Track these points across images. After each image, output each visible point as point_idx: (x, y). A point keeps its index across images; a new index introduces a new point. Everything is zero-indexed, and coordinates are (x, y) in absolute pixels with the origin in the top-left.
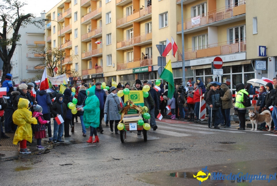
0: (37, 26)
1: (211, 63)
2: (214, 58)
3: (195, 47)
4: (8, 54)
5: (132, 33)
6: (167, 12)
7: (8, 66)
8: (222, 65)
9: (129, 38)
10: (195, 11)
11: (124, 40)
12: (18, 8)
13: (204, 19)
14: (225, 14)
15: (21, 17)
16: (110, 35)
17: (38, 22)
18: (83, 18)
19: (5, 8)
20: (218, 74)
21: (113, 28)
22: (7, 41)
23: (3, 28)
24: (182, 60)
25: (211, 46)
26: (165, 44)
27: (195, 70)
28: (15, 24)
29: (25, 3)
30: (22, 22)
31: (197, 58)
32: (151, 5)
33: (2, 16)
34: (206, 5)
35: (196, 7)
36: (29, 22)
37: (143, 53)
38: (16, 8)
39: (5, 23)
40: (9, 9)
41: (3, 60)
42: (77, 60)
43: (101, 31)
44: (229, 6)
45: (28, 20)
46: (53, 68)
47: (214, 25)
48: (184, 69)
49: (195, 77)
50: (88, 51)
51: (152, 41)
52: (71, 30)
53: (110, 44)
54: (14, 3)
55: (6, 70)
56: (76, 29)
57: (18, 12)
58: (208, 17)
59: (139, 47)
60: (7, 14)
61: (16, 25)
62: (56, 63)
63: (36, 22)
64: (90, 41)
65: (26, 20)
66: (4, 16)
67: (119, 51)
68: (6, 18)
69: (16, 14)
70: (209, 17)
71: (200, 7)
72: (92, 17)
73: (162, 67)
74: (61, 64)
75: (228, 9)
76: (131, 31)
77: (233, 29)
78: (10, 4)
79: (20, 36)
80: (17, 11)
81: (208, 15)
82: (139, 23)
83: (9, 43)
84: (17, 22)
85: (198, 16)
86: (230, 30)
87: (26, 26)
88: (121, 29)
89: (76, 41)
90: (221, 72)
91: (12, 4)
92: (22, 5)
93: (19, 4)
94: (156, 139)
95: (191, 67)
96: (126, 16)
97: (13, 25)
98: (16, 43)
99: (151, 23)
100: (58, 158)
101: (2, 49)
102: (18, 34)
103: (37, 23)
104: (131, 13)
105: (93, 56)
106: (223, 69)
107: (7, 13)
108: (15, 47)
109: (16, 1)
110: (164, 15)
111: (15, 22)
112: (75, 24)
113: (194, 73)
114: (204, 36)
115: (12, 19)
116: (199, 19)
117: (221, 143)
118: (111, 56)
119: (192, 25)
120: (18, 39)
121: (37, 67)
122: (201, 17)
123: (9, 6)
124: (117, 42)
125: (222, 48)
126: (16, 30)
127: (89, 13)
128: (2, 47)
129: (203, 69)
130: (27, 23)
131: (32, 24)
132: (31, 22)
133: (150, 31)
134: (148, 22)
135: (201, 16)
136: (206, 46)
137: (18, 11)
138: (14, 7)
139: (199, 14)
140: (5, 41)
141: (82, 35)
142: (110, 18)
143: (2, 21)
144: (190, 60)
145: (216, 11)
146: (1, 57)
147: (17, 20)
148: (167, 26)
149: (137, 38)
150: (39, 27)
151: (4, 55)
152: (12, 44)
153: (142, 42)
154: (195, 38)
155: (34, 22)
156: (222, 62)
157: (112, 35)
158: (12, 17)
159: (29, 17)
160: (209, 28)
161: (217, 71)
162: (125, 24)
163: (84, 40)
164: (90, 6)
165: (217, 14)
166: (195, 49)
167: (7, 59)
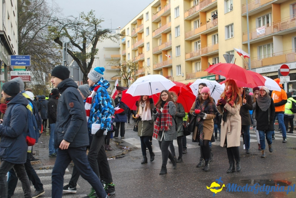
0: (113, 41)
1: (277, 70)
2: (281, 65)
3: (261, 55)
4: (87, 66)
5: (199, 45)
6: (233, 24)
8: (289, 72)
9: (197, 49)
10: (260, 21)
11: (192, 51)
12: (96, 25)
13: (269, 29)
14: (290, 24)
15: (99, 33)
16: (179, 47)
17: (114, 36)
18: (154, 33)
19: (84, 26)
20: (285, 81)
21: (182, 41)
22: (87, 55)
25: (276, 54)
26: (231, 54)
28: (93, 40)
29: (102, 20)
30: (99, 37)
31: (263, 66)
32: (217, 17)
33: (82, 33)
34: (271, 16)
35: (260, 18)
36: (106, 37)
38: (94, 24)
39: (85, 39)
40: (88, 26)
41: (83, 72)
43: (171, 44)
44: (294, 16)
45: (105, 35)
46: (128, 78)
47: (278, 35)
50: (159, 62)
51: (218, 52)
52: (144, 44)
53: (179, 55)
56: (148, 43)
57: (96, 29)
59: (206, 58)
60: (86, 31)
61: (94, 39)
62: (130, 74)
63: (112, 36)
64: (161, 53)
65: (103, 35)
67: (187, 62)
69: (94, 31)
70: (274, 27)
71: (265, 18)
72: (163, 32)
75: (293, 18)
76: (199, 42)
78: (89, 21)
79: (97, 50)
80: (94, 28)
81: (272, 25)
82: (206, 35)
83: (88, 57)
84: (95, 38)
85: (263, 26)
86: (295, 38)
87: (103, 40)
88: (189, 41)
89: (148, 53)
90: (288, 79)
91: (90, 22)
92: (99, 21)
93: (97, 21)
96: (193, 29)
97: (91, 40)
98: (94, 57)
99: (217, 35)
101: (82, 63)
102: (96, 48)
103: (112, 38)
104: (199, 26)
105: (163, 67)
106: (289, 76)
107: (86, 29)
108: (93, 60)
109: (94, 19)
110: (230, 26)
111: (93, 37)
112: (147, 38)
114: (269, 45)
115: (91, 35)
116: (264, 29)
117: (291, 148)
118: (180, 66)
119: (258, 35)
120: (96, 53)
123: (88, 24)
124: (186, 53)
125: (287, 56)
126: (95, 45)
127: (159, 28)
128: (82, 60)
131: (108, 39)
133: (216, 43)
134: (214, 34)
135: (266, 26)
136: (271, 55)
137: (96, 27)
138: (92, 24)
139: (264, 24)
140: (85, 55)
141: (153, 48)
142: (179, 32)
143: (82, 37)
144: (255, 68)
145: (280, 20)
146: (81, 69)
147: (95, 36)
148: (233, 36)
149: (204, 49)
150: (115, 41)
151: (84, 68)
152: (90, 57)
153: (209, 53)
154: (260, 47)
155: (110, 37)
156: (288, 69)
157: (180, 47)
158: (90, 34)
159: (105, 32)
160: (274, 38)
161: (283, 78)
162: (193, 36)
163: (156, 53)
164: (160, 21)
165: (282, 23)
166: (261, 58)
167: (86, 71)
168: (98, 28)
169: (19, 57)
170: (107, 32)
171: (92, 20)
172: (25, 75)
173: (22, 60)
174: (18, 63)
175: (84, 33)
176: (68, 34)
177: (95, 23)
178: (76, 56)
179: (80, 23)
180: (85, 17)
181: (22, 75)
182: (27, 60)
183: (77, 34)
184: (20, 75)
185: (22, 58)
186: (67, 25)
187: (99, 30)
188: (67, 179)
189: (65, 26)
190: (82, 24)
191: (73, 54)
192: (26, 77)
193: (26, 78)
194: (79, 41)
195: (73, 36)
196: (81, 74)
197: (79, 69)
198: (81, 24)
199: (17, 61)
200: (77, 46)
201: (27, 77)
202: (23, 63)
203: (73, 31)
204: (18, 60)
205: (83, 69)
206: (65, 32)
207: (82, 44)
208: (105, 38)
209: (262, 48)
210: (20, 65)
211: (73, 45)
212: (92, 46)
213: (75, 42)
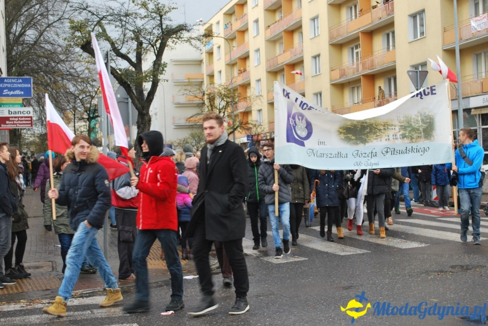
0: (195, 46)
3: (479, 71)
4: (145, 98)
5: (357, 53)
6: (423, 11)
7: (146, 118)
9: (353, 61)
10: (477, 5)
11: (344, 65)
12: (161, 16)
15: (167, 31)
16: (317, 58)
17: (195, 38)
18: (269, 30)
19: (139, 19)
21: (323, 46)
22: (144, 75)
23: (135, 52)
24: (457, 97)
26: (421, 70)
27: (479, 115)
28: (156, 45)
29: (172, 7)
30: (167, 40)
31: (484, 93)
33: (134, 32)
36: (180, 39)
37: (380, 87)
38: (158, 16)
39: (140, 44)
40: (147, 19)
41: (137, 109)
42: (260, 104)
43: (302, 51)
45: (178, 37)
48: (461, 113)
49: (480, 128)
51: (395, 65)
52: (248, 52)
53: (318, 73)
54: (155, 8)
55: (142, 126)
56: (258, 50)
57: (161, 24)
59: (372, 78)
60: (142, 28)
61: (158, 45)
62: (223, 111)
63: (192, 38)
64: (282, 70)
65: (175, 36)
67: (334, 85)
68: (140, 34)
69: (158, 27)
72: (285, 28)
74: (233, 112)
76: (357, 47)
78: (148, 10)
79: (165, 65)
80: (159, 22)
82: (370, 34)
83: (148, 78)
84: (160, 41)
85: (483, 14)
87: (176, 46)
88: (338, 46)
89: (257, 70)
91: (150, 10)
92: (168, 9)
93: (163, 9)
94: (420, 246)
95: (472, 110)
96: (345, 22)
97: (153, 47)
98: (159, 78)
99: (393, 33)
101: (136, 90)
102: (162, 62)
103: (193, 42)
104: (356, 16)
107: (143, 25)
108: (157, 85)
109: (158, 5)
110: (418, 16)
111: (157, 40)
112: (256, 41)
113: (477, 120)
115: (152, 37)
116: (485, 20)
118: (321, 95)
119: (473, 32)
120: (163, 70)
121: (191, 119)
123: (146, 14)
124: (332, 70)
126: (159, 54)
127: (279, 21)
128: (135, 86)
130: (177, 42)
131: (185, 44)
133: (391, 48)
134: (387, 32)
137: (161, 20)
138: (155, 15)
139: (485, 11)
140: (141, 76)
141: (268, 60)
142: (318, 27)
143: (134, 41)
144: (469, 97)
146: (133, 102)
147: (160, 37)
148: (423, 35)
149: (368, 61)
150: (198, 48)
151: (138, 100)
152: (151, 79)
153: (378, 68)
154: (478, 56)
155: (189, 40)
157: (321, 57)
158: (150, 33)
159: (179, 31)
162: (346, 35)
163: (272, 69)
164: (280, 7)
166: (479, 76)
167: (144, 106)
168: (166, 23)
169: (10, 81)
170: (183, 30)
171: (154, 7)
172: (22, 115)
173: (15, 86)
174: (8, 93)
175: (137, 34)
176: (107, 35)
177: (160, 12)
178: (123, 77)
179: (129, 12)
180: (139, 2)
181: (17, 115)
182: (26, 86)
183: (124, 35)
184: (13, 115)
185: (17, 83)
186: (106, 18)
187: (167, 26)
188: (116, 317)
189: (102, 19)
190: (134, 15)
191: (117, 72)
192: (23, 119)
193: (25, 121)
194: (129, 48)
195: (117, 38)
196: (133, 112)
197: (128, 103)
198: (132, 14)
199: (7, 88)
200: (125, 57)
201: (26, 119)
202: (18, 92)
203: (118, 28)
204: (9, 85)
205: (137, 102)
206: (101, 31)
207: (135, 54)
208: (179, 42)
209: (481, 58)
210: (13, 96)
211: (117, 56)
212: (154, 58)
213: (120, 51)
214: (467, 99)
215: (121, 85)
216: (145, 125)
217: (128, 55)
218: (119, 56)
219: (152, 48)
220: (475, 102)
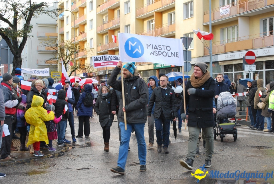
0: (51, 16)
1: (242, 57)
2: (246, 52)
3: (224, 39)
4: (19, 47)
5: (153, 25)
6: (193, 1)
8: (255, 60)
9: (150, 30)
11: (144, 31)
13: (234, 8)
14: (258, 3)
15: (33, 6)
16: (128, 26)
17: (51, 11)
18: (99, 8)
20: (250, 70)
21: (131, 19)
22: (18, 33)
23: (13, 18)
24: (209, 55)
25: (242, 38)
26: (189, 37)
27: (223, 65)
28: (26, 14)
30: (34, 12)
31: (226, 52)
33: (13, 5)
36: (42, 11)
39: (16, 13)
41: (13, 54)
42: (92, 53)
43: (119, 22)
46: (66, 62)
47: (245, 16)
48: (211, 64)
49: (223, 73)
50: (104, 44)
51: (175, 33)
52: (86, 21)
55: (16, 64)
56: (92, 20)
57: (30, 1)
58: (238, 7)
60: (18, 3)
61: (28, 14)
62: (69, 57)
63: (49, 11)
64: (107, 33)
65: (38, 9)
66: (15, 5)
68: (17, 7)
69: (28, 3)
70: (240, 6)
72: (109, 7)
73: (187, 62)
74: (75, 58)
76: (152, 21)
77: (266, 20)
79: (32, 27)
81: (239, 4)
82: (161, 13)
83: (20, 35)
84: (29, 12)
85: (227, 5)
86: (263, 20)
87: (39, 15)
88: (141, 20)
89: (91, 33)
90: (253, 68)
95: (219, 62)
96: (146, 5)
98: (28, 35)
99: (174, 13)
100: (74, 162)
101: (13, 42)
102: (30, 25)
103: (50, 13)
104: (153, 2)
105: (110, 49)
106: (255, 64)
107: (18, 1)
108: (26, 40)
110: (189, 4)
111: (27, 11)
112: (91, 15)
113: (222, 69)
114: (233, 28)
115: (24, 9)
116: (228, 9)
117: (254, 147)
119: (221, 15)
120: (30, 30)
121: (48, 62)
122: (231, 7)
125: (254, 41)
126: (28, 20)
127: (105, 3)
128: (12, 39)
129: (232, 65)
130: (40, 13)
131: (45, 14)
132: (43, 12)
133: (173, 23)
134: (171, 12)
135: (231, 5)
136: (236, 39)
139: (228, 3)
140: (16, 33)
141: (97, 27)
142: (129, 8)
143: (12, 11)
144: (218, 55)
146: (11, 49)
147: (29, 10)
148: (192, 16)
149: (159, 30)
150: (53, 17)
151: (14, 48)
152: (23, 36)
153: (164, 35)
154: (223, 30)
155: (47, 12)
156: (255, 56)
157: (130, 26)
158: (23, 7)
159: (41, 6)
160: (239, 19)
161: (249, 67)
162: (146, 14)
163: (100, 32)
165: (249, 3)
166: (224, 42)
167: (17, 52)
170: (44, 5)
175: (14, 7)
178: (5, 33)
183: (6, 7)
191: (1, 30)
194: (9, 15)
196: (10, 56)
197: (7, 49)
200: (6, 21)
203: (2, 2)
207: (13, 19)
209: (225, 30)
211: (1, 20)
212: (25, 22)
213: (3, 17)
214: (216, 56)
215: (3, 38)
216: (18, 64)
217: (8, 20)
218: (3, 20)
219: (24, 16)
220: (221, 58)
